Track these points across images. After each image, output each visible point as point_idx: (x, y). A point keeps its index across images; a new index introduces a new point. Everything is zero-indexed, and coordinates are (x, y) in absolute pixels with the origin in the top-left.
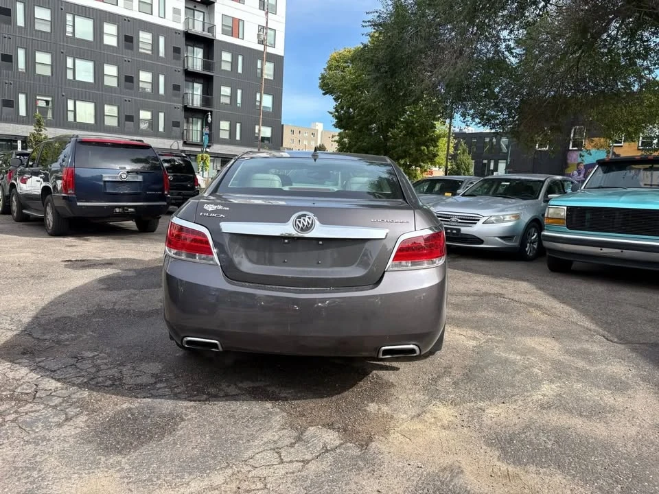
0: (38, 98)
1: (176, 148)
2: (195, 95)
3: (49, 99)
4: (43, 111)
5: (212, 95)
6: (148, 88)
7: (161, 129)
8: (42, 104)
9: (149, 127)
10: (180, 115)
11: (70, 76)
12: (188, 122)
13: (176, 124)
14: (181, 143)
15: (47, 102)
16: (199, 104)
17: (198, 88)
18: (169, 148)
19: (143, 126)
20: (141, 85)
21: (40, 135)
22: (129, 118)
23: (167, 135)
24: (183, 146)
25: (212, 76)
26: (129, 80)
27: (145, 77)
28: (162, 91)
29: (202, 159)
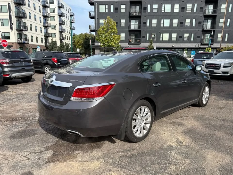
0: (152, 34)
1: (198, 46)
2: (208, 24)
3: (155, 34)
4: (153, 38)
5: (215, 23)
6: (189, 25)
7: (192, 40)
8: (153, 36)
9: (187, 39)
10: (200, 33)
11: (162, 26)
12: (204, 36)
13: (199, 37)
14: (200, 44)
15: (155, 35)
16: (209, 28)
17: (210, 22)
18: (195, 46)
19: (185, 39)
20: (186, 24)
21: (151, 46)
22: (180, 37)
23: (194, 42)
24: (201, 45)
25: (216, 16)
26: (181, 23)
27: (188, 21)
28: (194, 25)
29: (208, 50)
